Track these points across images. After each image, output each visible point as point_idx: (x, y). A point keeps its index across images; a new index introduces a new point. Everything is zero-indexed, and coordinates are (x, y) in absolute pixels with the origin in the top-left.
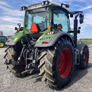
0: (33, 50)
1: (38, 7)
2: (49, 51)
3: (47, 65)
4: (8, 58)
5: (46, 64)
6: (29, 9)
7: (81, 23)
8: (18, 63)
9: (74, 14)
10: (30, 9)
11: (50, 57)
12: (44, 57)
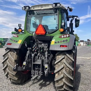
0: (39, 54)
1: (44, 8)
2: (67, 55)
3: (67, 70)
4: (10, 63)
5: (66, 68)
6: (32, 9)
7: (76, 27)
8: (24, 68)
9: (70, 18)
10: (34, 9)
11: (69, 61)
12: (61, 61)
